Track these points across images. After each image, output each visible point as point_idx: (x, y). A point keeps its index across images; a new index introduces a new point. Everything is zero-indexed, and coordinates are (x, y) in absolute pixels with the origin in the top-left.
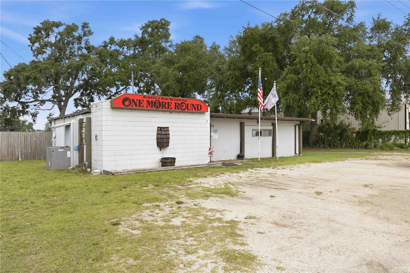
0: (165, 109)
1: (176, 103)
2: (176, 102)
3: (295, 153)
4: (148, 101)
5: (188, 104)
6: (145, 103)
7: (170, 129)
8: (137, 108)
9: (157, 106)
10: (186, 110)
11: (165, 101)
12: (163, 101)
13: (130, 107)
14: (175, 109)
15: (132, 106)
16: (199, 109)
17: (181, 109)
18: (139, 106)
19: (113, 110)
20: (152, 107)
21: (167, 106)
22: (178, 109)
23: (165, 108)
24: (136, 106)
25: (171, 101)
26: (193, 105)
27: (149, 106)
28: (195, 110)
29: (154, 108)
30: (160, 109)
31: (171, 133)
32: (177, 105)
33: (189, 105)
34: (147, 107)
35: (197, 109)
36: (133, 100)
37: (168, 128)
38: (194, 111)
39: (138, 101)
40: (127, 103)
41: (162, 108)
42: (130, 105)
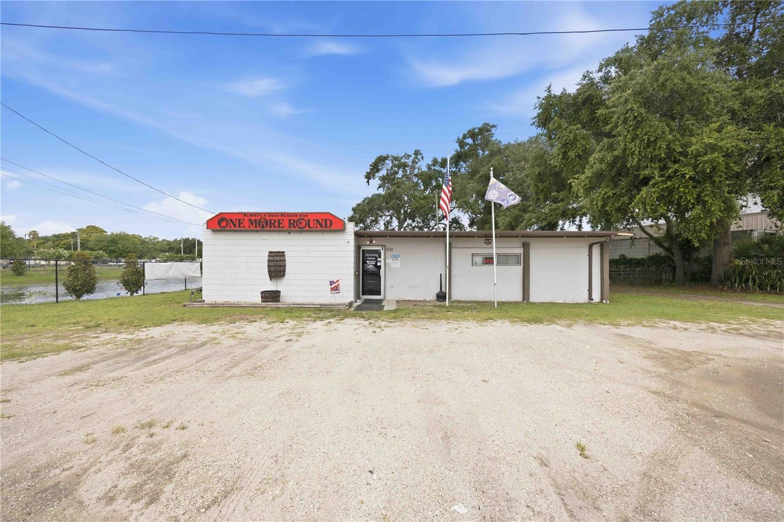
0: (273, 229)
1: (290, 221)
2: (290, 218)
3: (590, 298)
4: (250, 220)
5: (309, 220)
6: (246, 223)
7: (286, 254)
8: (237, 229)
9: (263, 226)
10: (307, 228)
11: (274, 218)
12: (271, 218)
13: (228, 228)
14: (290, 227)
15: (230, 227)
16: (328, 226)
17: (300, 227)
18: (239, 226)
19: (213, 233)
20: (256, 227)
21: (276, 225)
22: (294, 227)
23: (275, 227)
24: (235, 226)
25: (282, 218)
26: (318, 221)
27: (252, 226)
28: (322, 227)
29: (259, 228)
30: (267, 228)
31: (287, 259)
32: (292, 222)
33: (311, 222)
34: (249, 227)
35: (324, 226)
36: (231, 220)
37: (284, 252)
38: (320, 228)
39: (237, 221)
40: (224, 224)
41: (271, 227)
42: (227, 226)
